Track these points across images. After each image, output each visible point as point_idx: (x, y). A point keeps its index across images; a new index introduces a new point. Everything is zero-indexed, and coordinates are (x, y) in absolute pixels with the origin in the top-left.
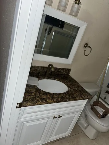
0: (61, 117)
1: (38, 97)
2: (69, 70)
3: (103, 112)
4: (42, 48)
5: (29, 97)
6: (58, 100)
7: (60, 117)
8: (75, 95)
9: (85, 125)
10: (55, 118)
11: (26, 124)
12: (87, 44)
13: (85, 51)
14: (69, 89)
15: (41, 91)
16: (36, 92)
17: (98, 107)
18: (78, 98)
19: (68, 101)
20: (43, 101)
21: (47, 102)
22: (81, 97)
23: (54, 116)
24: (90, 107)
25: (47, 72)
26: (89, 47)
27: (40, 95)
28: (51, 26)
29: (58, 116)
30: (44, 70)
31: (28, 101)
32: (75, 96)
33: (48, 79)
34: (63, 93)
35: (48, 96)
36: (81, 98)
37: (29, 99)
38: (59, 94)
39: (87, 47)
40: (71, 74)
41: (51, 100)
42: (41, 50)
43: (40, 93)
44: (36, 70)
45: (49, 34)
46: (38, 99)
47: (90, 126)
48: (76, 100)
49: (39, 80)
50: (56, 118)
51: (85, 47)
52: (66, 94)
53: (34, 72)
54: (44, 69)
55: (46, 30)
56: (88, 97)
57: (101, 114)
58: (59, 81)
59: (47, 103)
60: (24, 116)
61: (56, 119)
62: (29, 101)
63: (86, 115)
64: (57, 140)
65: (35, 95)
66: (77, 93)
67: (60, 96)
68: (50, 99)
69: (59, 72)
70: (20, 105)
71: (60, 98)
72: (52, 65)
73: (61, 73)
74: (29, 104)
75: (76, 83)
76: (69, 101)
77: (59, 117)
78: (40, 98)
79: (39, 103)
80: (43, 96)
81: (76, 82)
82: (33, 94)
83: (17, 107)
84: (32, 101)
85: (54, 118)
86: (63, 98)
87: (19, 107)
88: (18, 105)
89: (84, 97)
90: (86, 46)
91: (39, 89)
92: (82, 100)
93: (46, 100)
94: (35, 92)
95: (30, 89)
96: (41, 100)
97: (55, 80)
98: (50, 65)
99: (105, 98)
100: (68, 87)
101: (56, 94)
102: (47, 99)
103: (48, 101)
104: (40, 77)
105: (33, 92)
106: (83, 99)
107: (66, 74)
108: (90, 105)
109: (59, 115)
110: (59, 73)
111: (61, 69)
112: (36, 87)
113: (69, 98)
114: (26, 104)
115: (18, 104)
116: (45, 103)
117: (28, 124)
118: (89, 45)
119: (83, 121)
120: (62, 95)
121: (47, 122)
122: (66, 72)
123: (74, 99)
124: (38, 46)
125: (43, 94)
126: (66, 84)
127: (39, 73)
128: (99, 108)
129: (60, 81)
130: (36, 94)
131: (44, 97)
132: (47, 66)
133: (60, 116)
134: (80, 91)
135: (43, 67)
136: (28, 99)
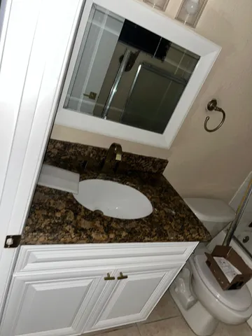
0: (126, 277)
1: (69, 223)
2: (163, 163)
3: (234, 276)
4: (106, 104)
5: (47, 222)
6: (120, 236)
7: (122, 277)
8: (166, 228)
9: (189, 300)
10: (109, 278)
11: (33, 285)
12: (214, 102)
13: (208, 119)
14: (154, 210)
15: (80, 209)
16: (68, 209)
17: (225, 261)
18: (172, 236)
19: (145, 242)
20: (80, 236)
21: (91, 238)
22: (182, 234)
23: (108, 274)
24: (206, 258)
25: (107, 162)
26: (220, 110)
27: (75, 218)
28: (134, 50)
29: (117, 275)
30: (100, 157)
31: (40, 230)
32: (165, 230)
33: (106, 179)
34: (136, 220)
35: (97, 223)
36: (182, 236)
37: (46, 226)
38: (126, 222)
39: (214, 111)
40: (167, 173)
41: (102, 233)
42: (104, 109)
43: (76, 214)
44: (80, 153)
45: (128, 68)
46: (67, 228)
47: (198, 305)
48: (169, 241)
49: (82, 179)
50: (113, 278)
51: (210, 108)
52: (144, 223)
53: (74, 157)
54: (100, 154)
55: (121, 59)
56: (199, 235)
57: (230, 280)
58: (133, 187)
59: (90, 240)
60: (30, 266)
61: (113, 281)
62: (45, 233)
63: (192, 278)
64: (115, 329)
65: (64, 217)
66: (173, 224)
67: (128, 227)
68: (98, 233)
69: (138, 164)
70: (16, 241)
71: (127, 230)
72: (119, 147)
73: (143, 168)
74: (42, 239)
75: (176, 197)
76: (149, 241)
77: (119, 278)
78: (73, 227)
79: (69, 239)
80: (83, 221)
81: (176, 194)
82: (58, 215)
83: (6, 246)
84: (53, 232)
85: (106, 279)
86: (135, 232)
87: (12, 246)
88: (10, 241)
89: (189, 236)
90: (213, 106)
91: (78, 203)
92: (182, 241)
93: (89, 233)
94: (66, 208)
95: (52, 202)
96: (75, 232)
97: (123, 183)
98: (114, 145)
99: (246, 240)
100: (154, 205)
101: (118, 221)
102: (91, 230)
103: (93, 235)
104: (86, 173)
105: (60, 208)
106: (187, 240)
107: (154, 171)
108: (205, 253)
109: (121, 273)
110: (137, 168)
111: (143, 159)
112: (69, 197)
113: (149, 235)
114: (35, 239)
115: (8, 237)
116: (84, 241)
117: (39, 287)
118: (219, 105)
119: (183, 289)
120: (134, 225)
121: (90, 285)
122: (154, 167)
123: (162, 237)
124: (97, 96)
125: (85, 217)
126: (148, 198)
127: (85, 162)
128: (228, 263)
129: (137, 189)
130: (66, 216)
131: (85, 224)
132: (107, 146)
133: (124, 274)
134: (183, 219)
135: (98, 150)
136: (43, 226)
